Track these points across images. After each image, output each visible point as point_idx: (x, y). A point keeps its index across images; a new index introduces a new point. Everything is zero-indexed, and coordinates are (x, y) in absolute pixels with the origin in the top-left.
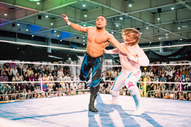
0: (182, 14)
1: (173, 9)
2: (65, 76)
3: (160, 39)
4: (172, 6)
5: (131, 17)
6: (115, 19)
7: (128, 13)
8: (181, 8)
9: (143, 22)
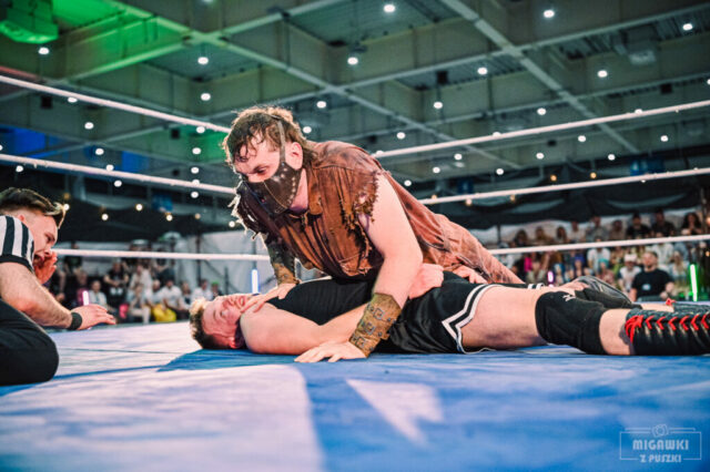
0: (508, 89)
1: (483, 71)
2: (162, 285)
3: (436, 170)
4: (481, 64)
5: (353, 98)
6: (301, 106)
7: (347, 87)
8: (505, 72)
9: (389, 118)
